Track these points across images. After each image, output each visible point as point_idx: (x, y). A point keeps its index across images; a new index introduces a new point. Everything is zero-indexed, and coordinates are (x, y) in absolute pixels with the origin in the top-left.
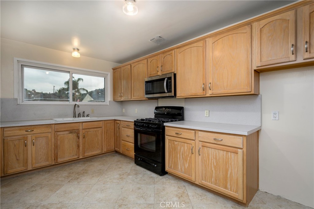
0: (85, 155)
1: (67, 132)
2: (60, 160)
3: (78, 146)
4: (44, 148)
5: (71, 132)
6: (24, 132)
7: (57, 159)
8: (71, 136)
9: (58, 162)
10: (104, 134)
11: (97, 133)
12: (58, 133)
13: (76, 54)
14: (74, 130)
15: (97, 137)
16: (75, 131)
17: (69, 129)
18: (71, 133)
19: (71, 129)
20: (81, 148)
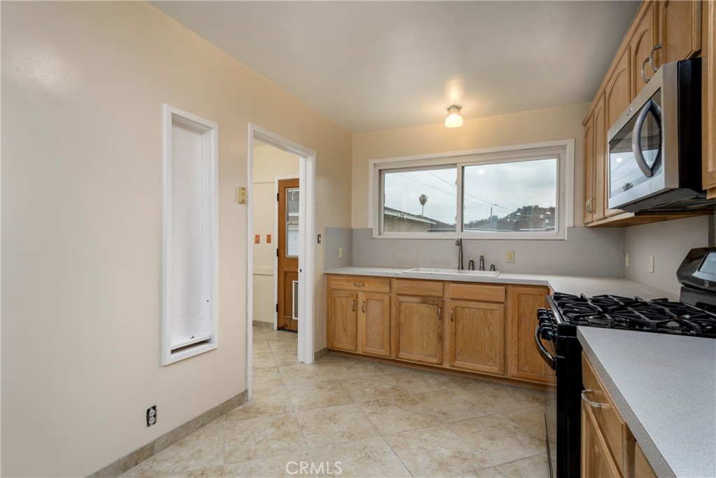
0: (456, 365)
1: (416, 300)
2: (404, 355)
3: (441, 338)
4: (378, 321)
5: (425, 300)
6: (351, 286)
7: (399, 352)
8: (426, 310)
9: (400, 356)
10: (512, 323)
11: (489, 316)
12: (402, 298)
13: (454, 121)
14: (431, 296)
15: (489, 328)
16: (434, 301)
17: (420, 293)
18: (424, 302)
19: (425, 294)
20: (447, 343)
